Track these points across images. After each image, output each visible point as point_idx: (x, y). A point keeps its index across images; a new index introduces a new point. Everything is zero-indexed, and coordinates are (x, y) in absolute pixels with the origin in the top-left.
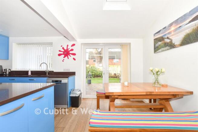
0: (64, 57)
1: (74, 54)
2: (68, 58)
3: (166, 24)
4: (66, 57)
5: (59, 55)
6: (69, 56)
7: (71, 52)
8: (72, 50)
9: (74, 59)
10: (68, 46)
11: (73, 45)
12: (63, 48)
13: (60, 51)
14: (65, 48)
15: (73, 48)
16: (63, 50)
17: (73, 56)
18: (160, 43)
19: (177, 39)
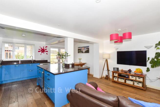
0: (42, 53)
1: (47, 51)
2: (44, 53)
3: (82, 46)
4: (43, 53)
5: (39, 51)
6: (44, 52)
7: (45, 50)
8: (46, 49)
9: (47, 54)
10: (44, 47)
11: (46, 47)
12: (41, 48)
13: (39, 49)
14: (42, 48)
15: (46, 48)
16: (41, 49)
17: (46, 52)
18: (80, 51)
19: (84, 51)
